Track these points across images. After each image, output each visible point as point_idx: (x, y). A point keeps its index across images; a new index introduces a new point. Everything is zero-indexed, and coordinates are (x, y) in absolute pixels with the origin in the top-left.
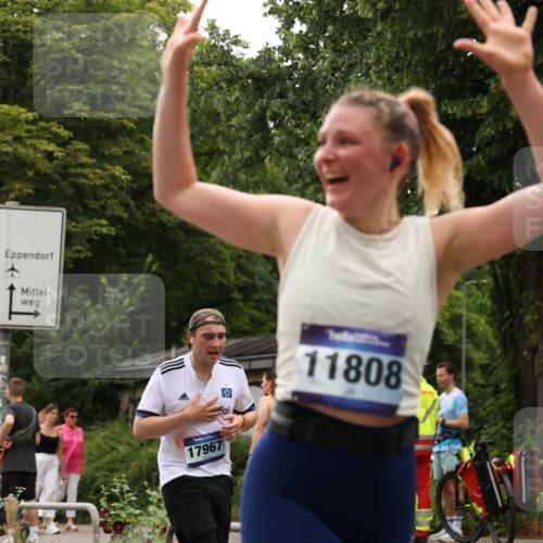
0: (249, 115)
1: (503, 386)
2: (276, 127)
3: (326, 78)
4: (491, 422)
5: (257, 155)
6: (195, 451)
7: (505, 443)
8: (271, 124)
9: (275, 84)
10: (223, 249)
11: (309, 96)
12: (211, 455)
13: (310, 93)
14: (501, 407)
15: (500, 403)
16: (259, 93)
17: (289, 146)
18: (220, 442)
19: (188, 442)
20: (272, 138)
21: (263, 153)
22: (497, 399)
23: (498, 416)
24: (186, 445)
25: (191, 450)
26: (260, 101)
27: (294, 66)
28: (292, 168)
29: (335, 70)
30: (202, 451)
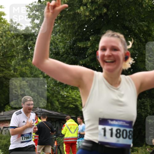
0: (23, 46)
2: (31, 49)
5: (25, 57)
6: (24, 138)
8: (29, 48)
9: (30, 37)
12: (28, 140)
16: (25, 39)
18: (31, 136)
20: (29, 52)
21: (27, 56)
24: (21, 136)
25: (22, 138)
26: (26, 42)
30: (26, 138)
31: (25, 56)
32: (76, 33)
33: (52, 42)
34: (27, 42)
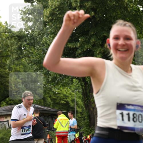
1: (86, 118)
3: (37, 37)
4: (83, 127)
6: (24, 130)
7: (87, 132)
8: (23, 49)
9: (23, 38)
12: (28, 132)
13: (33, 40)
14: (86, 123)
16: (19, 40)
17: (28, 54)
18: (30, 129)
20: (23, 52)
22: (84, 121)
24: (21, 128)
25: (22, 130)
27: (28, 34)
29: (39, 34)
33: (44, 43)
34: (21, 42)
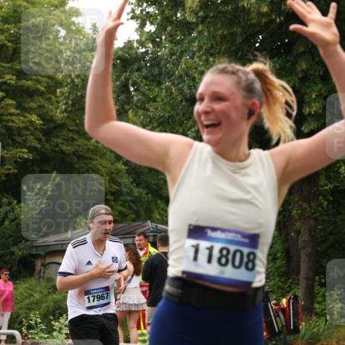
0: (118, 83)
1: (278, 255)
2: (135, 90)
3: (166, 59)
4: (272, 278)
5: (123, 108)
6: (91, 299)
7: (280, 291)
8: (132, 89)
9: (134, 64)
10: (102, 168)
11: (156, 71)
12: (102, 302)
13: (157, 69)
14: (278, 268)
15: (276, 266)
16: (124, 69)
17: (143, 102)
18: (108, 294)
19: (87, 293)
20: (132, 98)
21: (127, 107)
22: (275, 263)
23: (276, 274)
24: (86, 295)
25: (89, 298)
26: (125, 74)
27: (146, 52)
28: (145, 116)
29: (172, 54)
30: (96, 299)
31: (123, 105)
32: (237, 53)
33: (183, 73)
34: (128, 74)
